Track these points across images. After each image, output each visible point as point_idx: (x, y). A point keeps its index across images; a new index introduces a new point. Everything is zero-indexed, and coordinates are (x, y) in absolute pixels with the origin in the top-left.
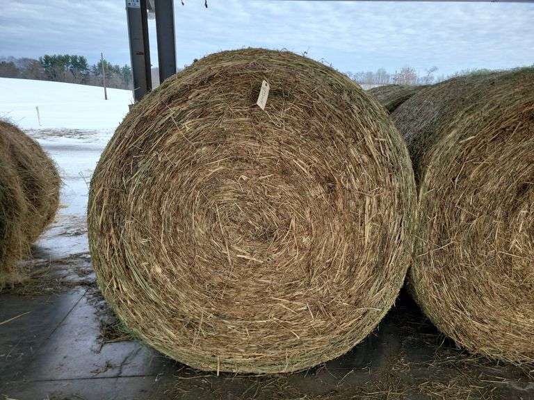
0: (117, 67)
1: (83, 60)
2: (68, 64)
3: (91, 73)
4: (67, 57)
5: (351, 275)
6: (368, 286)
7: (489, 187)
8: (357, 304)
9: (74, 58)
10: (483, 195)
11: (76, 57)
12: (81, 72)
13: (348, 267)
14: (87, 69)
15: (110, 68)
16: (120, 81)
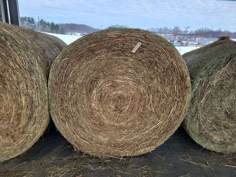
0: (48, 23)
1: (33, 19)
2: (26, 21)
3: (36, 25)
4: (26, 18)
5: (19, 120)
6: (27, 125)
7: (79, 81)
8: (23, 132)
9: (29, 18)
10: (77, 84)
11: (30, 18)
12: (32, 24)
13: (17, 116)
14: (34, 23)
15: (45, 23)
16: (49, 29)
